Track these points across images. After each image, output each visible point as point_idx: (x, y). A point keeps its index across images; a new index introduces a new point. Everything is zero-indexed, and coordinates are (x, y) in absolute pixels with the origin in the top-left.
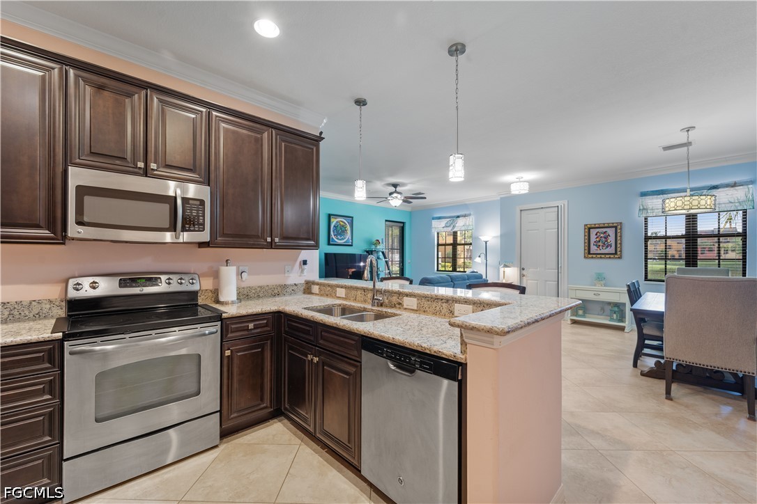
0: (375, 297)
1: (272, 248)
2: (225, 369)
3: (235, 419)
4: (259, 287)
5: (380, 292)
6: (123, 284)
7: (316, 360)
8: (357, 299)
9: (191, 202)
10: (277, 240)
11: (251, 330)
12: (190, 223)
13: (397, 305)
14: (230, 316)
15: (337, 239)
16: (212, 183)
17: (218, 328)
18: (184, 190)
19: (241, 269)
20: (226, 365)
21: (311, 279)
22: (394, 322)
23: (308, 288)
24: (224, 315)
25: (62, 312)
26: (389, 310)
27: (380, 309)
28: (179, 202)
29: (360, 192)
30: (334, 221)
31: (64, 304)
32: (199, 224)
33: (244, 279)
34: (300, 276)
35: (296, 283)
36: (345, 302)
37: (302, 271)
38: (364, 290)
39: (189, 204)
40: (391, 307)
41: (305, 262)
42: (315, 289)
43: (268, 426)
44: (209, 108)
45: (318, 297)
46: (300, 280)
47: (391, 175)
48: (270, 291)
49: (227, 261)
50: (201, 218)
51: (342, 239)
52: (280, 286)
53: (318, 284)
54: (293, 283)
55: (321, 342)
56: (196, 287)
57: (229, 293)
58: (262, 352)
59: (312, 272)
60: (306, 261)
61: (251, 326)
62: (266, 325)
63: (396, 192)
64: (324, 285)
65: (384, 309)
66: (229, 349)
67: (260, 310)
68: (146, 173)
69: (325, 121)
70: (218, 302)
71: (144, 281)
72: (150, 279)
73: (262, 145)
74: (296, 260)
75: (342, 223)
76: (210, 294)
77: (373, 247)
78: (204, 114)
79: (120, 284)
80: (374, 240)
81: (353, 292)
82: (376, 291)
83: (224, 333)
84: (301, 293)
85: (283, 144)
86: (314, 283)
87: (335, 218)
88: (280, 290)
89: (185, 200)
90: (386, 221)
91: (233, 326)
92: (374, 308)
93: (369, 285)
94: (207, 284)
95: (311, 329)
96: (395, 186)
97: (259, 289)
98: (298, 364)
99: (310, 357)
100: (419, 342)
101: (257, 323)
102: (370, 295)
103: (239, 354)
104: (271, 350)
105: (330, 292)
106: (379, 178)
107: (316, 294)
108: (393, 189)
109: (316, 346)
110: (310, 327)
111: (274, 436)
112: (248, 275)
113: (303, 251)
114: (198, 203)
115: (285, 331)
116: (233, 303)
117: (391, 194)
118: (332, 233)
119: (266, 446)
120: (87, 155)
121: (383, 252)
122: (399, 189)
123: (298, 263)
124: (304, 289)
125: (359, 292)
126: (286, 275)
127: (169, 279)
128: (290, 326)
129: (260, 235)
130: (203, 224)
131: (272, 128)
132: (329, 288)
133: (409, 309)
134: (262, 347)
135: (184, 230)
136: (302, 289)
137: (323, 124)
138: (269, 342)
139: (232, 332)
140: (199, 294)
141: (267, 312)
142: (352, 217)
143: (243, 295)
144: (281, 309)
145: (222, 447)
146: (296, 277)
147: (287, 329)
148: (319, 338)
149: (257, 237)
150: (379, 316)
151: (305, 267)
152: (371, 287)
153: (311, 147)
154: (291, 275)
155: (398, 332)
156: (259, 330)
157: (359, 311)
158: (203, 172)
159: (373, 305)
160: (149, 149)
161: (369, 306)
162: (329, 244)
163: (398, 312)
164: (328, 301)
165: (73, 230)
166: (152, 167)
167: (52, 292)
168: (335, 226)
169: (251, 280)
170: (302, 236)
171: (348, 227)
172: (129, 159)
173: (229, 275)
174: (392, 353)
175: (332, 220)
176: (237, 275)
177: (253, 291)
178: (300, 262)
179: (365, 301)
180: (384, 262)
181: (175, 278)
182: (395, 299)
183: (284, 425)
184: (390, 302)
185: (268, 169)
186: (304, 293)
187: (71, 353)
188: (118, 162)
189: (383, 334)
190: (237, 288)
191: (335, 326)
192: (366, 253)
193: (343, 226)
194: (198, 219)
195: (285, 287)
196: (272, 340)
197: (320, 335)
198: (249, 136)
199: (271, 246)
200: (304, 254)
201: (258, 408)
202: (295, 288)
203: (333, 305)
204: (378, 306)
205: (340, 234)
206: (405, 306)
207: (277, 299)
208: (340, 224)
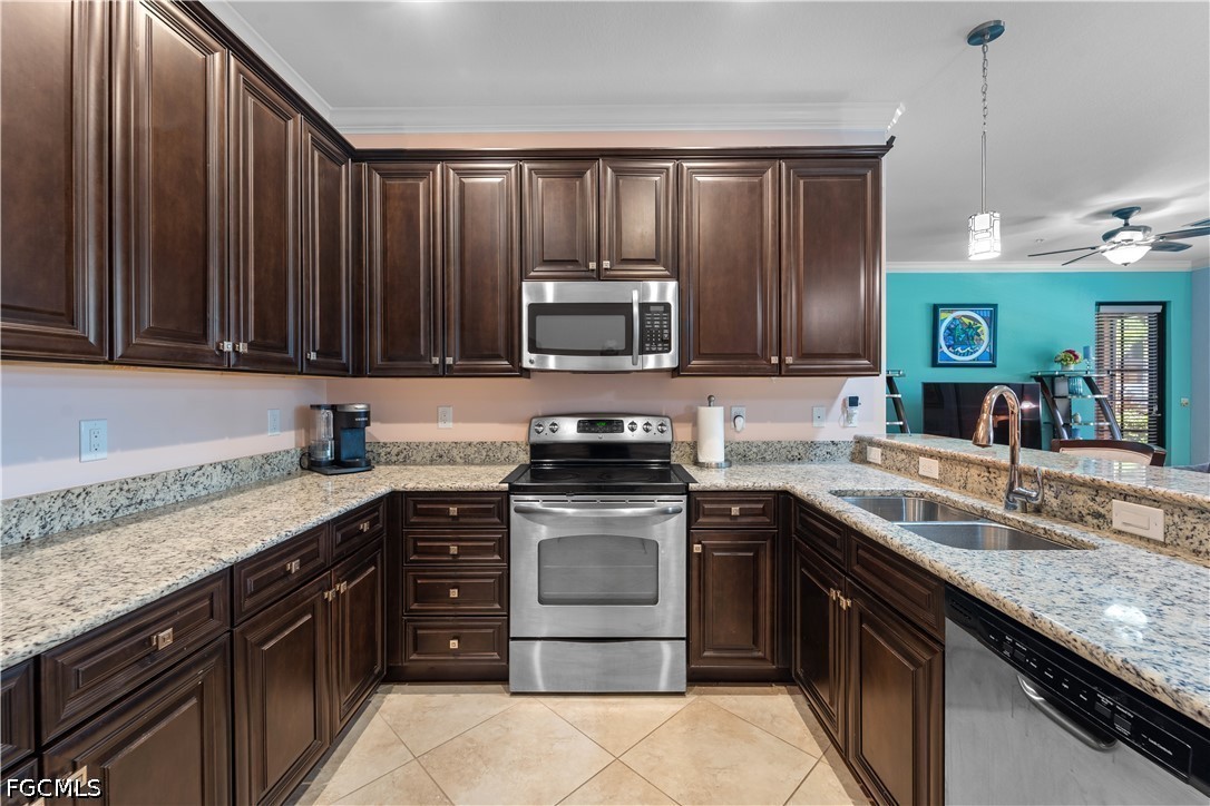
0: (1017, 489)
1: (780, 375)
2: (695, 574)
3: (710, 659)
4: (764, 443)
5: (1031, 475)
6: (582, 428)
7: (845, 603)
8: (969, 486)
9: (652, 308)
10: (789, 360)
11: (736, 517)
12: (654, 340)
13: (1089, 518)
14: (700, 489)
15: (956, 353)
16: (683, 277)
17: (683, 505)
18: (645, 293)
19: (735, 411)
20: (696, 567)
21: (866, 432)
22: (1062, 564)
23: (859, 451)
24: (692, 486)
25: (524, 458)
26: (1058, 528)
27: (1031, 520)
28: (636, 310)
29: (985, 244)
30: (946, 318)
31: (528, 448)
32: (664, 341)
33: (738, 428)
34: (844, 427)
35: (836, 440)
36: (935, 490)
37: (849, 417)
38: (988, 467)
39: (649, 312)
40: (1069, 519)
41: (854, 401)
42: (875, 454)
43: (768, 694)
44: (678, 159)
45: (877, 472)
46: (846, 435)
47: (1109, 188)
48: (784, 451)
49: (710, 397)
50: (666, 331)
51: (968, 353)
52: (804, 444)
53: (879, 445)
54: (829, 439)
55: (857, 568)
56: (667, 438)
57: (713, 451)
58: (755, 559)
59: (872, 419)
60: (857, 398)
61: (735, 510)
62: (763, 512)
63: (1127, 227)
64: (892, 448)
65: (1042, 523)
66: (699, 543)
67: (750, 485)
68: (599, 275)
69: (899, 112)
70: (696, 463)
71: (604, 424)
72: (610, 423)
73: (761, 195)
74: (835, 397)
75: (967, 321)
76: (688, 449)
77: (1056, 369)
78: (671, 170)
79: (578, 427)
80: (1060, 353)
81: (959, 470)
82: (1016, 474)
83: (693, 515)
84: (845, 459)
85: (802, 182)
86: (872, 443)
87: (951, 312)
88: (802, 452)
89: (644, 307)
90: (1099, 304)
91: (706, 506)
92: (1010, 515)
93: (1001, 454)
94: (683, 433)
95: (837, 537)
96: (1124, 213)
97: (764, 446)
98: (816, 603)
99: (833, 594)
100: (1132, 656)
101: (747, 506)
102: (1003, 482)
103: (715, 554)
104: (773, 558)
105: (905, 461)
106: (1070, 204)
107: (876, 464)
108: (1119, 222)
109: (847, 575)
110: (838, 532)
111: (774, 717)
112: (747, 421)
113: (850, 379)
114: (661, 309)
115: (796, 529)
116: (718, 466)
117: (1107, 236)
118: (942, 342)
119: (756, 731)
120: (540, 265)
121: (1088, 380)
122: (1134, 220)
123: (839, 402)
124: (853, 453)
125: (974, 471)
126: (815, 424)
127: (647, 424)
128: (804, 522)
129: (759, 352)
130: (669, 341)
131: (780, 159)
132: (904, 456)
133: (1133, 535)
134: (756, 549)
135: (643, 351)
136: (848, 451)
137: (895, 121)
138: (768, 543)
139: (705, 515)
140: (672, 449)
141: (762, 488)
142: (995, 306)
143: (737, 455)
144: (788, 487)
145: (690, 698)
146: (834, 429)
147: (799, 527)
148: (854, 561)
149: (754, 356)
150: (1022, 540)
151: (855, 410)
152: (1005, 460)
153: (862, 171)
154: (825, 425)
155: (1061, 600)
156: (749, 520)
157: (968, 514)
158: (671, 259)
159: (1010, 506)
160: (602, 242)
161: (997, 508)
162: (935, 364)
163: (1090, 537)
164: (896, 483)
165: (528, 359)
166: (604, 266)
167: (517, 433)
168: (948, 328)
169: (750, 431)
170: (840, 351)
171: (984, 328)
172: (581, 262)
173: (713, 420)
174: (1029, 654)
175: (942, 315)
176: (725, 421)
177: (755, 450)
178: (844, 400)
179: (991, 494)
180: (1095, 404)
181: (654, 422)
182: (1080, 500)
183: (797, 705)
184: (1064, 506)
185: (774, 234)
186: (852, 460)
187: (518, 510)
188: (570, 267)
189: (1001, 594)
190: (725, 442)
191: (881, 541)
192: (1033, 382)
193: (970, 326)
194: (662, 333)
195: (813, 445)
196: (773, 541)
197: (854, 552)
198: (739, 185)
199: (780, 371)
200: (852, 386)
201: (749, 655)
202: (832, 449)
203: (905, 494)
204: (1025, 510)
205: (962, 344)
206: (1117, 525)
207: (794, 467)
208: (964, 323)
